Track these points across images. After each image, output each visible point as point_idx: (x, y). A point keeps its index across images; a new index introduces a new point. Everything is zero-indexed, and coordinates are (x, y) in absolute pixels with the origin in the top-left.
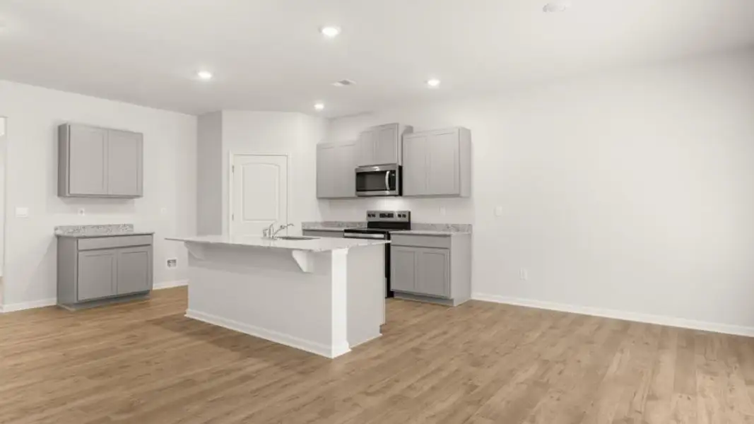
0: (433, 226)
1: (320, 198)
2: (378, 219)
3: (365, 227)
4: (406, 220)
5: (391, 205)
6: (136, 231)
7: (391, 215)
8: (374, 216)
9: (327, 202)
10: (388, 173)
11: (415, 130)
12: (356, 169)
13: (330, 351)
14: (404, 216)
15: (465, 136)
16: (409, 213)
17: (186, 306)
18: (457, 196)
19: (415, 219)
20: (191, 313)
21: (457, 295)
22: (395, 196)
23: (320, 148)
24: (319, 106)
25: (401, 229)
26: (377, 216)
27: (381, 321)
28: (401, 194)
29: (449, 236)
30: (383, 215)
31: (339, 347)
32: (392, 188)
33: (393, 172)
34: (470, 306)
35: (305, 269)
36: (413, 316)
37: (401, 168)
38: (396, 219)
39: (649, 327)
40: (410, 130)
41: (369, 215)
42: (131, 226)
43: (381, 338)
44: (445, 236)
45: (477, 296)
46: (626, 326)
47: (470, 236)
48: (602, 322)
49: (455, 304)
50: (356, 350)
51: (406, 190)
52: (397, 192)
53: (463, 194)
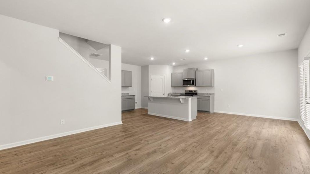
0: (203, 94)
1: (172, 87)
2: (188, 92)
3: (185, 94)
4: (196, 92)
5: (192, 88)
6: (130, 95)
7: (192, 91)
8: (187, 91)
9: (173, 88)
10: (192, 80)
11: (198, 70)
12: (183, 79)
13: (188, 120)
14: (196, 91)
15: (213, 71)
16: (197, 90)
17: (148, 112)
18: (211, 86)
19: (199, 92)
20: (149, 113)
21: (211, 111)
22: (194, 86)
23: (172, 74)
24: (174, 64)
25: (195, 94)
26: (188, 91)
27: (197, 115)
28: (195, 86)
29: (209, 96)
30: (190, 91)
31: (190, 120)
32: (193, 84)
33: (193, 80)
34: (214, 113)
35: (182, 102)
36: (202, 115)
37: (195, 79)
38: (193, 92)
39: (262, 118)
40: (197, 69)
41: (186, 91)
42: (129, 94)
43: (197, 119)
44: (208, 96)
45: (216, 111)
46: (256, 118)
47: (214, 96)
48: (250, 117)
49: (211, 113)
50: (193, 120)
51: (197, 85)
52: (194, 85)
53: (212, 86)
